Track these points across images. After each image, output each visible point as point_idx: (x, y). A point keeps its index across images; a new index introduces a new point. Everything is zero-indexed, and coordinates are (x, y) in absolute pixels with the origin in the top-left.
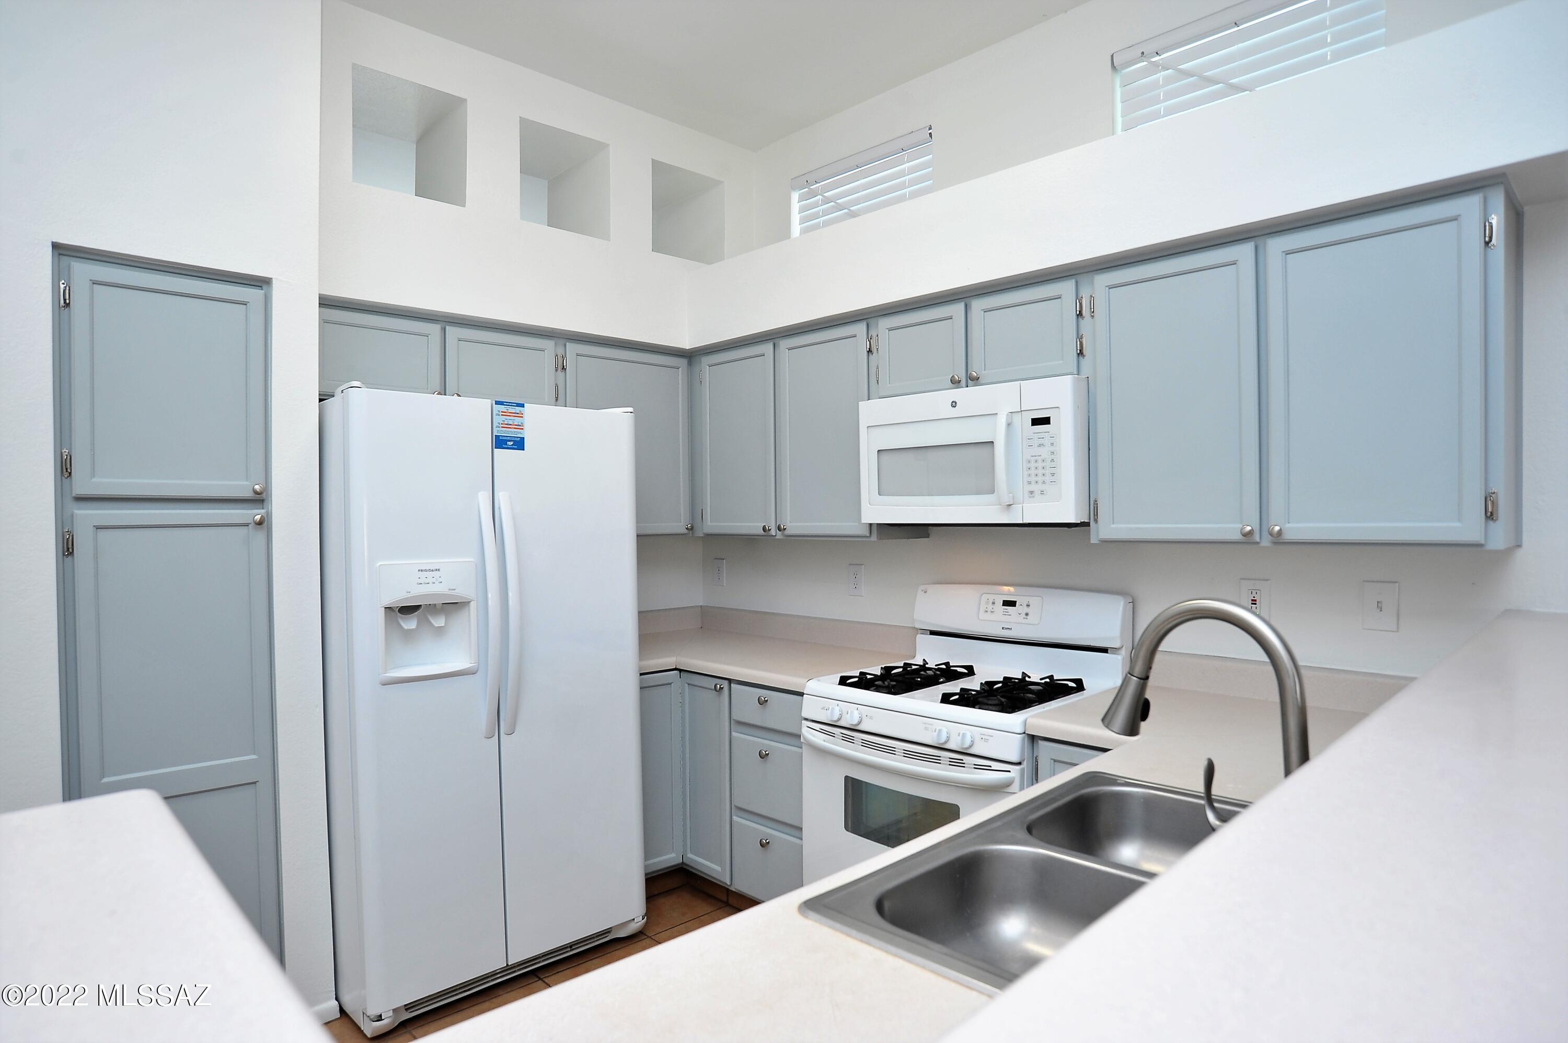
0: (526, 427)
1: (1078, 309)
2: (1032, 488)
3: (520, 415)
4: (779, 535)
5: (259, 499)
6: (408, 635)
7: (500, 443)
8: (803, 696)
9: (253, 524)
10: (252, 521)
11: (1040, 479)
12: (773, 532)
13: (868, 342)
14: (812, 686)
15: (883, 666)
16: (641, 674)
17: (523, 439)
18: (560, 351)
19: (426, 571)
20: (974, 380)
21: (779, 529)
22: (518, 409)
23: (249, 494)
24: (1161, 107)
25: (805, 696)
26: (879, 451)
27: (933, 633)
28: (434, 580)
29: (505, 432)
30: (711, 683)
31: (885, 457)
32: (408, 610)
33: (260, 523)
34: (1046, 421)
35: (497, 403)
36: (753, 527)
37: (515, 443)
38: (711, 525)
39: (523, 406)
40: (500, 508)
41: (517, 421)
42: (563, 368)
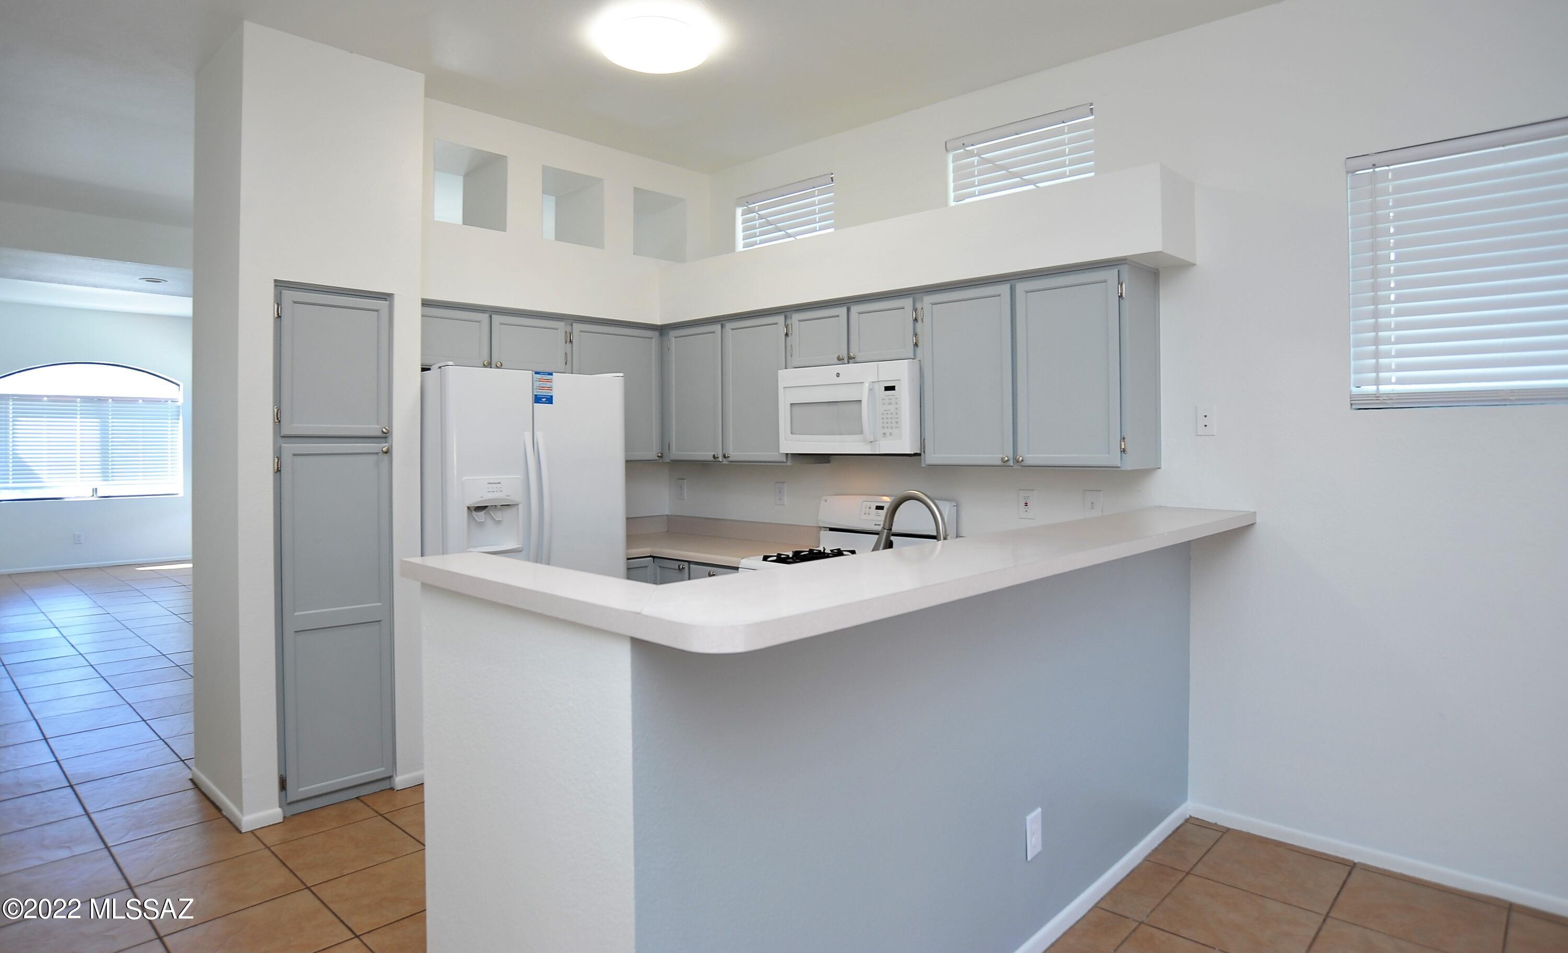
0: (554, 388)
1: (914, 316)
2: (884, 431)
3: (550, 381)
4: (725, 462)
5: (385, 436)
6: (481, 524)
7: (537, 399)
8: (738, 570)
9: (381, 452)
10: (380, 451)
11: (889, 425)
12: (720, 459)
13: (785, 329)
14: (744, 562)
15: (794, 551)
16: (628, 559)
17: (552, 396)
18: (569, 329)
19: (492, 483)
20: (851, 359)
21: (724, 456)
22: (549, 377)
23: (379, 434)
24: (976, 179)
25: (739, 569)
26: (791, 404)
27: (831, 529)
28: (497, 490)
29: (541, 392)
30: (675, 565)
31: (795, 408)
32: (479, 509)
33: (386, 453)
34: (892, 388)
35: (536, 373)
36: (707, 455)
37: (547, 399)
38: (676, 453)
39: (551, 374)
40: (537, 443)
41: (548, 384)
42: (570, 341)
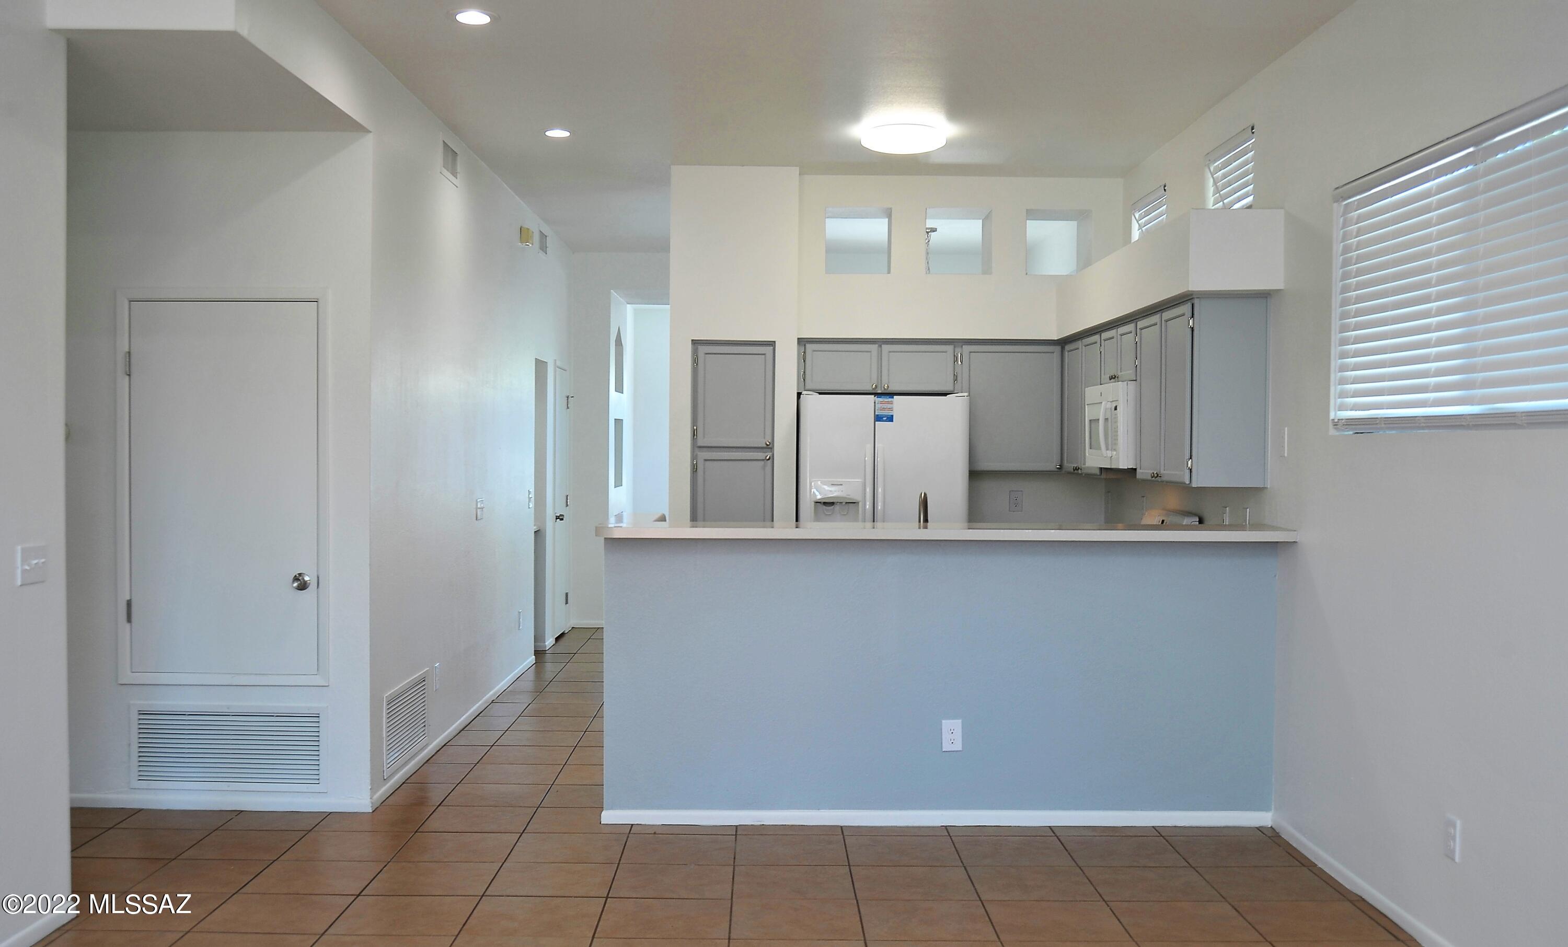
0: (895, 408)
3: (891, 403)
7: (878, 418)
10: (766, 458)
11: (1115, 442)
17: (892, 416)
18: (958, 351)
19: (835, 485)
20: (1116, 378)
22: (890, 400)
23: (767, 446)
28: (839, 490)
29: (882, 412)
31: (1091, 424)
32: (828, 504)
33: (769, 458)
34: (1116, 408)
35: (878, 397)
37: (888, 418)
38: (1066, 465)
39: (892, 398)
41: (889, 406)
